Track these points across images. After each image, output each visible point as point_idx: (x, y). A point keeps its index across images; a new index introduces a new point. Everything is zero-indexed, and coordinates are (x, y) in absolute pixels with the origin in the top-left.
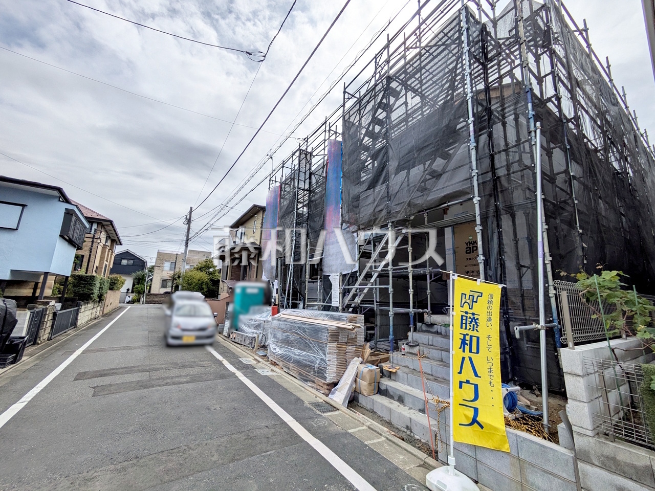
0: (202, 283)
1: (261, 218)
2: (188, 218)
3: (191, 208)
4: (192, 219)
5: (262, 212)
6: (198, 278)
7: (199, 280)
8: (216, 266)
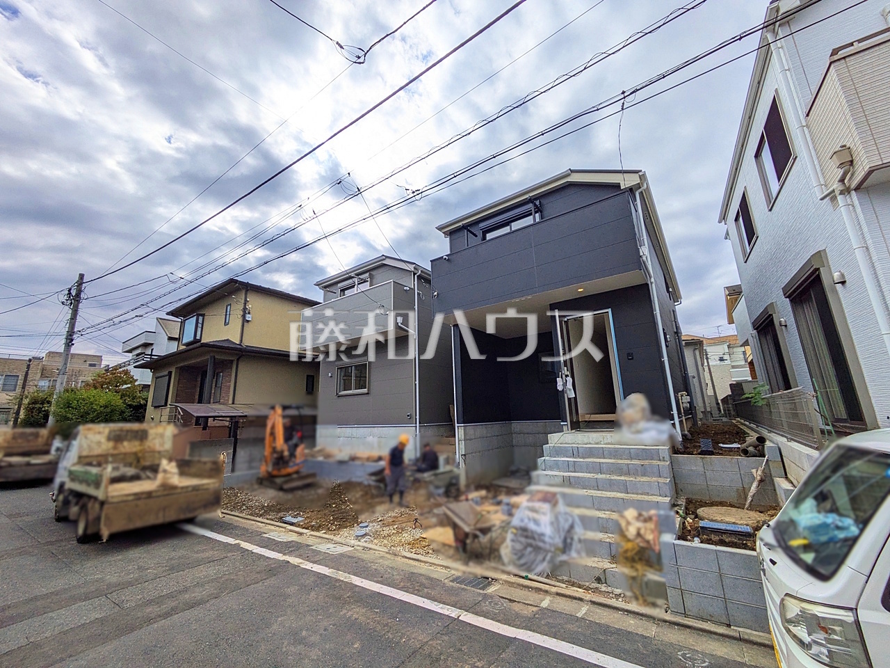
0: (112, 411)
1: (243, 301)
2: (74, 293)
3: (82, 276)
4: (82, 295)
5: (244, 292)
6: (102, 402)
7: (106, 407)
8: (137, 380)
